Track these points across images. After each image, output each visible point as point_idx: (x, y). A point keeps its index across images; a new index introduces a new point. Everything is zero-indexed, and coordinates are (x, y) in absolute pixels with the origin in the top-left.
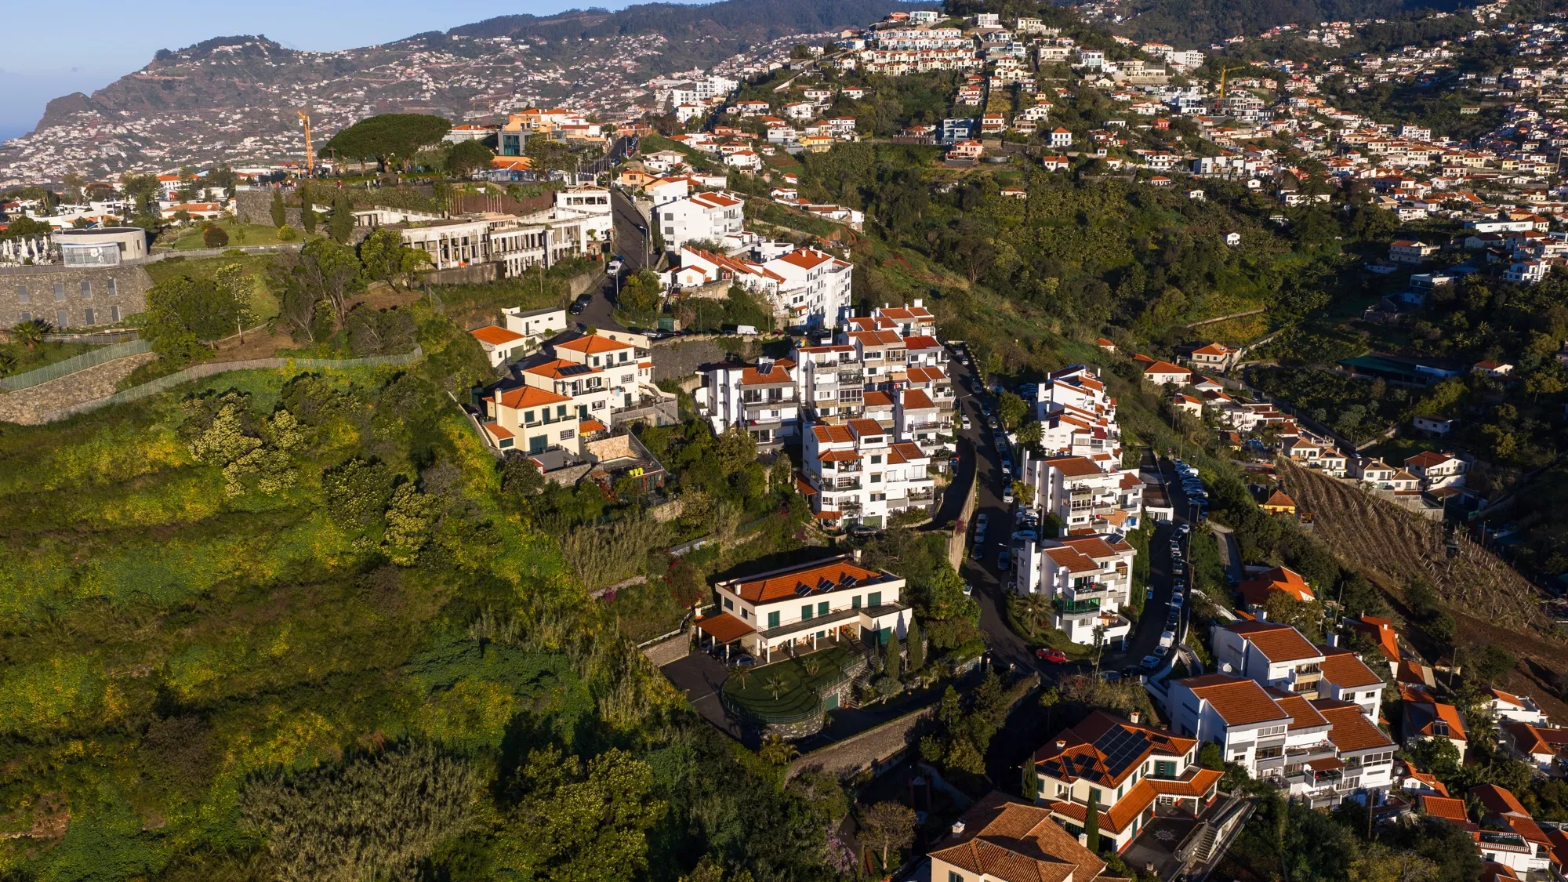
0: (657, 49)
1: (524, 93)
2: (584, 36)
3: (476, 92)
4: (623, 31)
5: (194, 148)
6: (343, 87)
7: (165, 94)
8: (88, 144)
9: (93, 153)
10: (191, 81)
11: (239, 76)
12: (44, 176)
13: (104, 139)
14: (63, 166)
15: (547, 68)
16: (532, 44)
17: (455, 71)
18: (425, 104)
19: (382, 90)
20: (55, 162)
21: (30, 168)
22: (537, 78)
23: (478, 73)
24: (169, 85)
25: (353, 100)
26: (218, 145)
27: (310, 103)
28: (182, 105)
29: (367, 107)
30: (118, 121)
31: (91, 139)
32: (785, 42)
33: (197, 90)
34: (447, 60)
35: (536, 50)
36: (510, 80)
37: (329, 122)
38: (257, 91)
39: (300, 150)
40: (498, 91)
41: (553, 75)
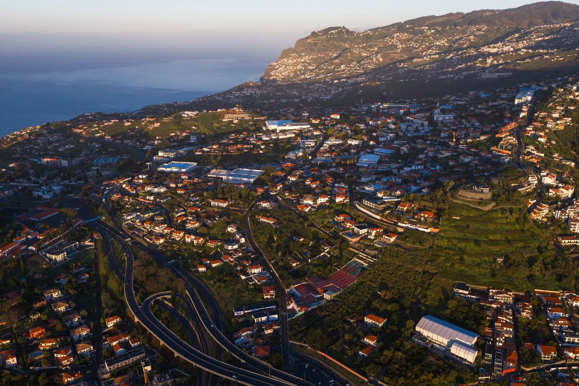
0: (483, 31)
1: (433, 50)
2: (455, 25)
3: (415, 48)
4: (470, 23)
5: (325, 67)
6: (371, 46)
7: (314, 47)
8: (294, 65)
9: (295, 68)
10: (322, 43)
11: (336, 41)
12: (282, 75)
13: (298, 63)
14: (287, 72)
15: (441, 39)
16: (436, 29)
17: (408, 40)
18: (398, 53)
19: (383, 47)
20: (285, 71)
21: (278, 72)
22: (437, 44)
23: (416, 41)
24: (315, 44)
25: (374, 51)
26: (332, 67)
27: (360, 52)
28: (319, 51)
29: (379, 55)
30: (301, 57)
31: (294, 63)
32: (536, 29)
33: (324, 46)
34: (405, 36)
35: (437, 32)
36: (427, 44)
37: (367, 60)
38: (341, 46)
39: (358, 70)
40: (423, 48)
41: (443, 42)
